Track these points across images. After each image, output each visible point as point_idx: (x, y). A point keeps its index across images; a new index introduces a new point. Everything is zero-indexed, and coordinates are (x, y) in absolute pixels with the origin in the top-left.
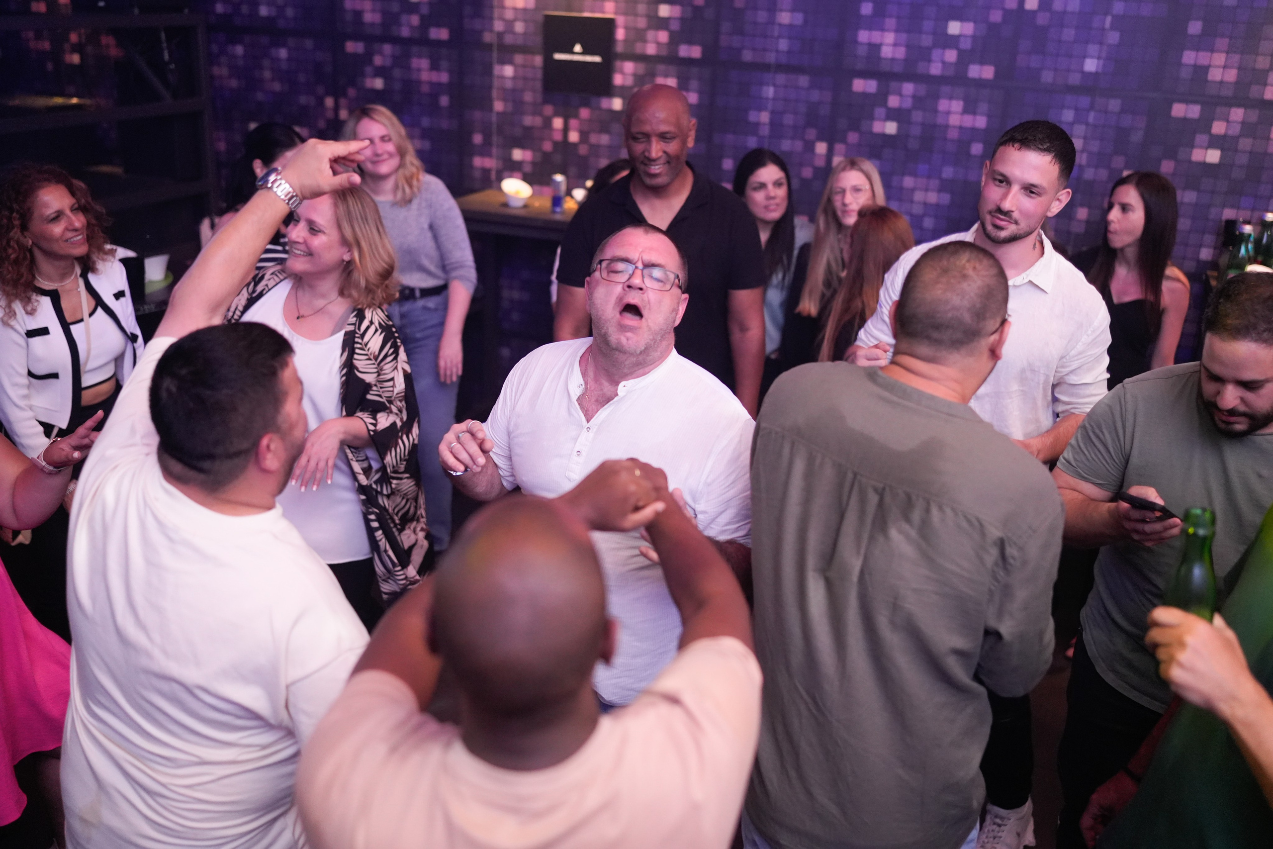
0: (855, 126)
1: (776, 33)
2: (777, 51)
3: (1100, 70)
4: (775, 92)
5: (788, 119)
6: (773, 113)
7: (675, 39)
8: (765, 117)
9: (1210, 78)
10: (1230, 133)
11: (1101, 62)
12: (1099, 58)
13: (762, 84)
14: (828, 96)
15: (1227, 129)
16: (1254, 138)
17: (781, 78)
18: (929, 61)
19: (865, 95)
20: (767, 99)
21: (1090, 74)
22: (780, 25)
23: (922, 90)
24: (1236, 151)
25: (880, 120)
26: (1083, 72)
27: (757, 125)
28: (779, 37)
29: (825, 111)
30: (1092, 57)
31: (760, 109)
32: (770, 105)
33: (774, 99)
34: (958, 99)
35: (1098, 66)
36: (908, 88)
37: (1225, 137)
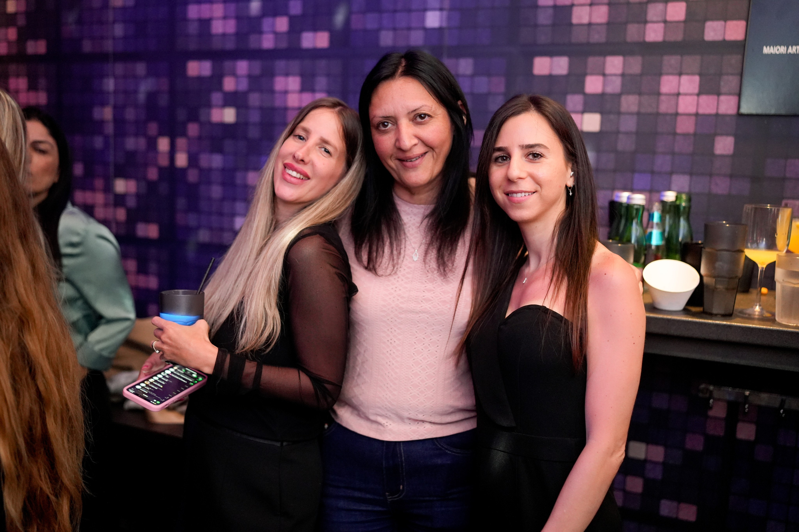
0: (194, 117)
1: (111, 18)
2: (114, 38)
3: (445, 24)
4: (116, 85)
5: (130, 114)
6: (115, 107)
7: (23, 37)
8: (107, 113)
9: (575, 21)
10: (609, 90)
11: (445, 13)
12: (441, 9)
13: (102, 76)
14: (164, 84)
15: (604, 85)
16: (640, 94)
17: (119, 68)
18: (261, 32)
19: (200, 79)
20: (108, 93)
21: (433, 29)
22: (114, 9)
23: (257, 67)
24: (619, 113)
25: (218, 106)
26: (425, 29)
27: (102, 122)
28: (114, 22)
29: (163, 101)
30: (434, 9)
31: (103, 104)
32: (112, 101)
33: (116, 92)
34: (294, 75)
35: (441, 21)
36: (242, 66)
37: (603, 95)
